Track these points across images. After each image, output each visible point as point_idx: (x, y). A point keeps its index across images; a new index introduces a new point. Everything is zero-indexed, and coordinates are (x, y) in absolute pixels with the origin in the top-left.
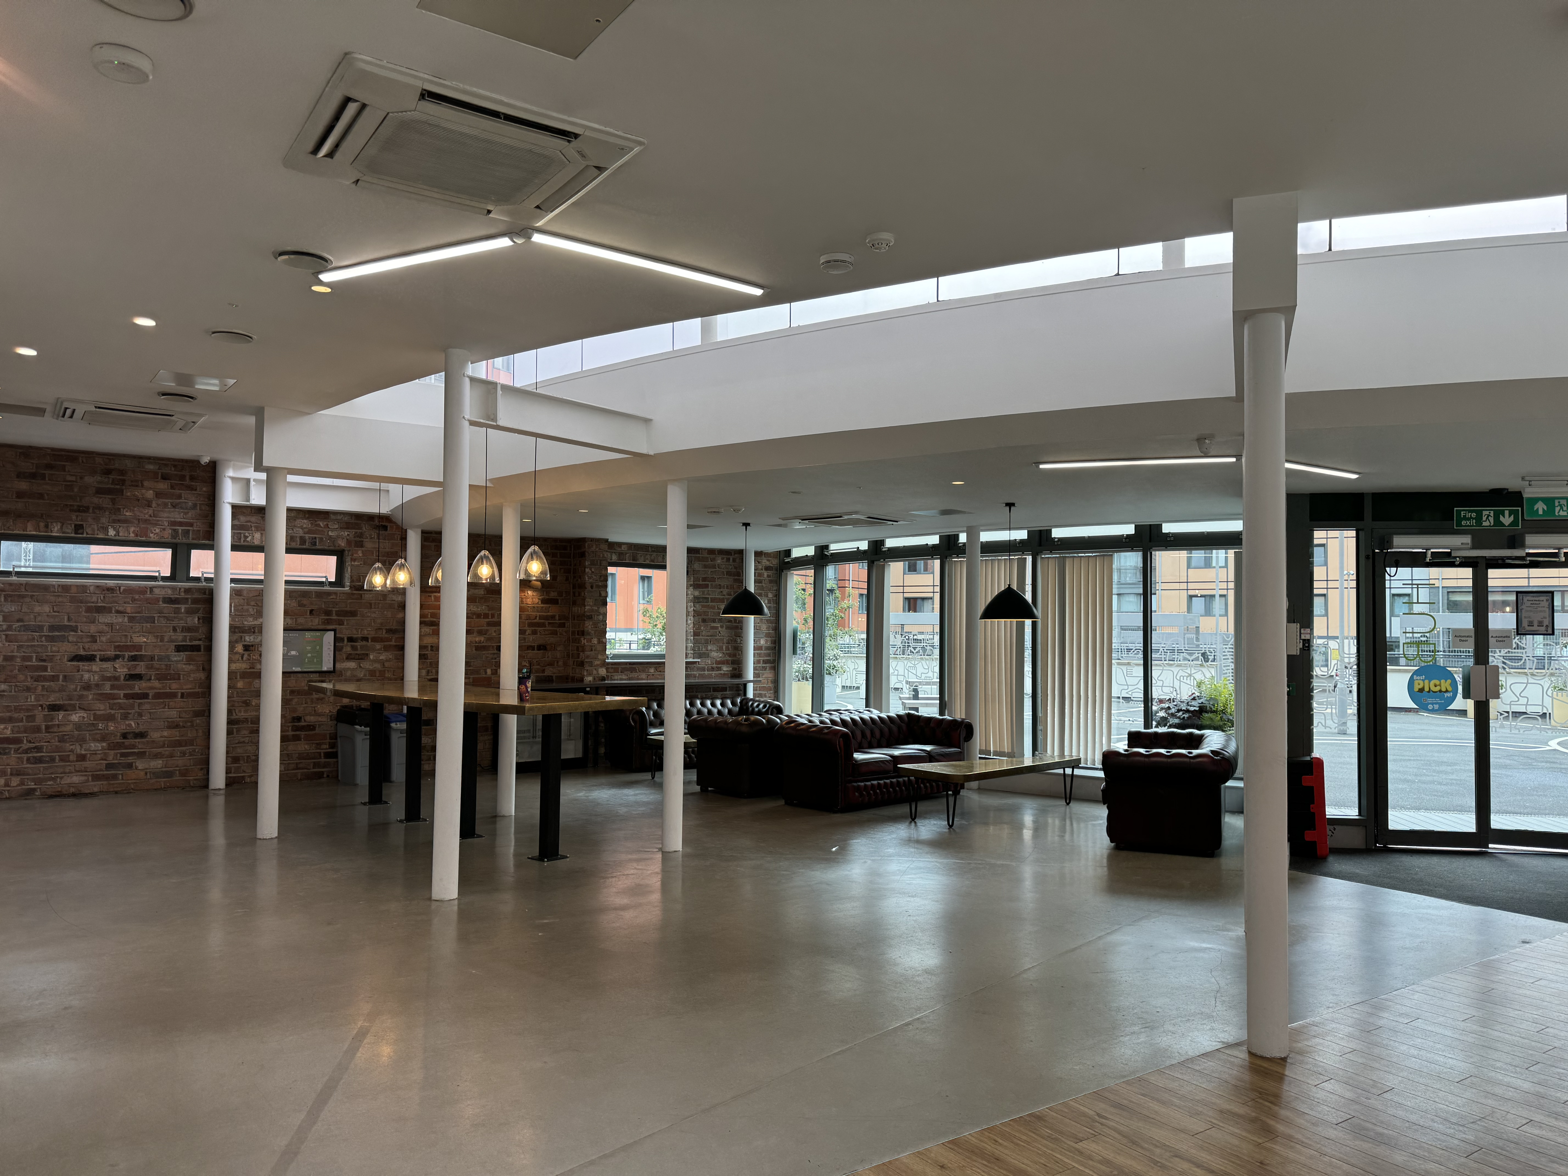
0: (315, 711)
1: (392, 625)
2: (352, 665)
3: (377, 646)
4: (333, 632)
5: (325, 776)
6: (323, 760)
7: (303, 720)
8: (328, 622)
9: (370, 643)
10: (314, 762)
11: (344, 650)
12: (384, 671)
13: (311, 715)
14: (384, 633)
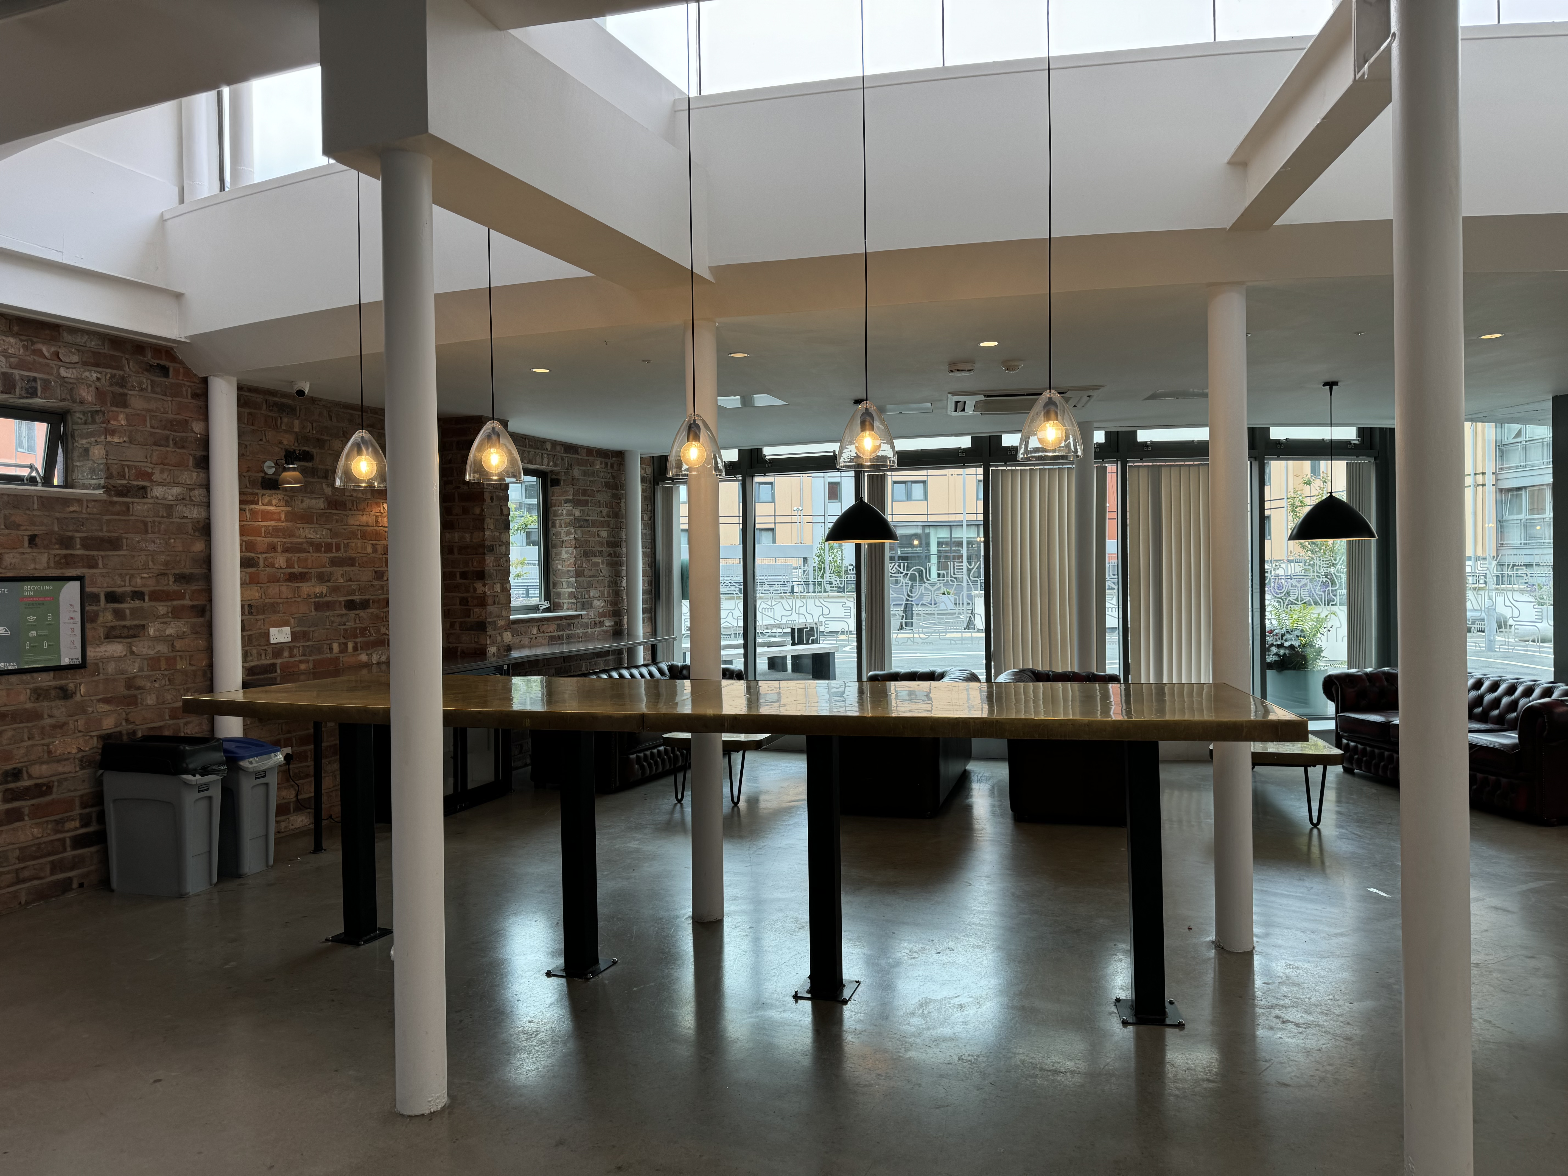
0: (50, 752)
1: (185, 566)
2: (116, 649)
3: (160, 608)
4: (76, 584)
5: (75, 885)
6: (69, 853)
7: (25, 776)
8: (68, 561)
9: (147, 604)
10: (52, 862)
11: (100, 619)
12: (175, 658)
13: (42, 763)
14: (171, 583)
